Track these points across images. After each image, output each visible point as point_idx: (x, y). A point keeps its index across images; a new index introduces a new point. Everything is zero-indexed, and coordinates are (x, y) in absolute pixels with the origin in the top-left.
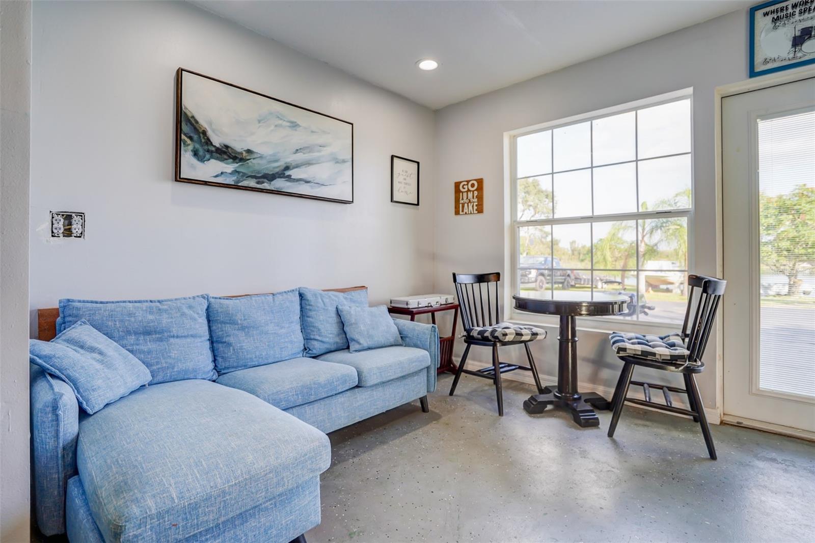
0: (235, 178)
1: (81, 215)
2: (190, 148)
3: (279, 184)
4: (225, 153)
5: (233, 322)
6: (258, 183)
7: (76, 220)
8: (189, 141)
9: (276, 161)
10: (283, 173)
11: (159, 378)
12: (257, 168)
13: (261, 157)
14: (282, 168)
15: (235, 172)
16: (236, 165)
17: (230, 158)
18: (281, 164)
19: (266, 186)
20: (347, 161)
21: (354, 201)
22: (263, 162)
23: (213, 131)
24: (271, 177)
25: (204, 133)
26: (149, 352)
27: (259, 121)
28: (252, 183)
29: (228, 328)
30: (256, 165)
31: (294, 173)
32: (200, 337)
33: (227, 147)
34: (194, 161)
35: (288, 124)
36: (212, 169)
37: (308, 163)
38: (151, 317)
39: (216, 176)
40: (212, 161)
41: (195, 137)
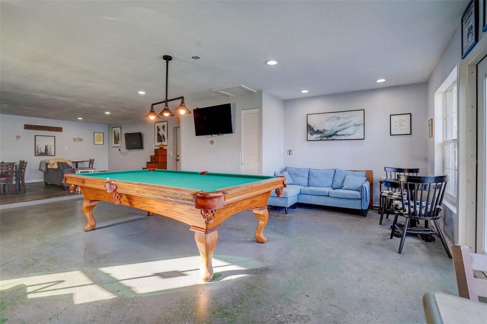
0: (320, 138)
1: (292, 150)
2: (309, 133)
3: (334, 137)
4: (318, 132)
5: (312, 175)
6: (327, 138)
7: (291, 151)
8: (309, 131)
9: (333, 131)
10: (335, 134)
11: (295, 183)
12: (327, 134)
13: (328, 131)
14: (335, 132)
15: (321, 136)
16: (321, 134)
17: (319, 133)
18: (334, 131)
19: (329, 139)
20: (361, 124)
21: (365, 139)
22: (329, 132)
23: (315, 127)
24: (331, 136)
25: (313, 128)
26: (294, 178)
27: (327, 121)
28: (325, 139)
29: (311, 176)
30: (327, 133)
31: (339, 133)
32: (305, 177)
33: (318, 130)
34: (310, 136)
35: (336, 118)
36: (315, 136)
37: (344, 129)
38: (296, 172)
39: (316, 138)
40: (315, 135)
41: (310, 130)
